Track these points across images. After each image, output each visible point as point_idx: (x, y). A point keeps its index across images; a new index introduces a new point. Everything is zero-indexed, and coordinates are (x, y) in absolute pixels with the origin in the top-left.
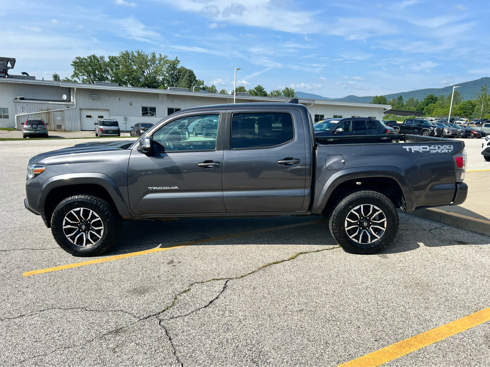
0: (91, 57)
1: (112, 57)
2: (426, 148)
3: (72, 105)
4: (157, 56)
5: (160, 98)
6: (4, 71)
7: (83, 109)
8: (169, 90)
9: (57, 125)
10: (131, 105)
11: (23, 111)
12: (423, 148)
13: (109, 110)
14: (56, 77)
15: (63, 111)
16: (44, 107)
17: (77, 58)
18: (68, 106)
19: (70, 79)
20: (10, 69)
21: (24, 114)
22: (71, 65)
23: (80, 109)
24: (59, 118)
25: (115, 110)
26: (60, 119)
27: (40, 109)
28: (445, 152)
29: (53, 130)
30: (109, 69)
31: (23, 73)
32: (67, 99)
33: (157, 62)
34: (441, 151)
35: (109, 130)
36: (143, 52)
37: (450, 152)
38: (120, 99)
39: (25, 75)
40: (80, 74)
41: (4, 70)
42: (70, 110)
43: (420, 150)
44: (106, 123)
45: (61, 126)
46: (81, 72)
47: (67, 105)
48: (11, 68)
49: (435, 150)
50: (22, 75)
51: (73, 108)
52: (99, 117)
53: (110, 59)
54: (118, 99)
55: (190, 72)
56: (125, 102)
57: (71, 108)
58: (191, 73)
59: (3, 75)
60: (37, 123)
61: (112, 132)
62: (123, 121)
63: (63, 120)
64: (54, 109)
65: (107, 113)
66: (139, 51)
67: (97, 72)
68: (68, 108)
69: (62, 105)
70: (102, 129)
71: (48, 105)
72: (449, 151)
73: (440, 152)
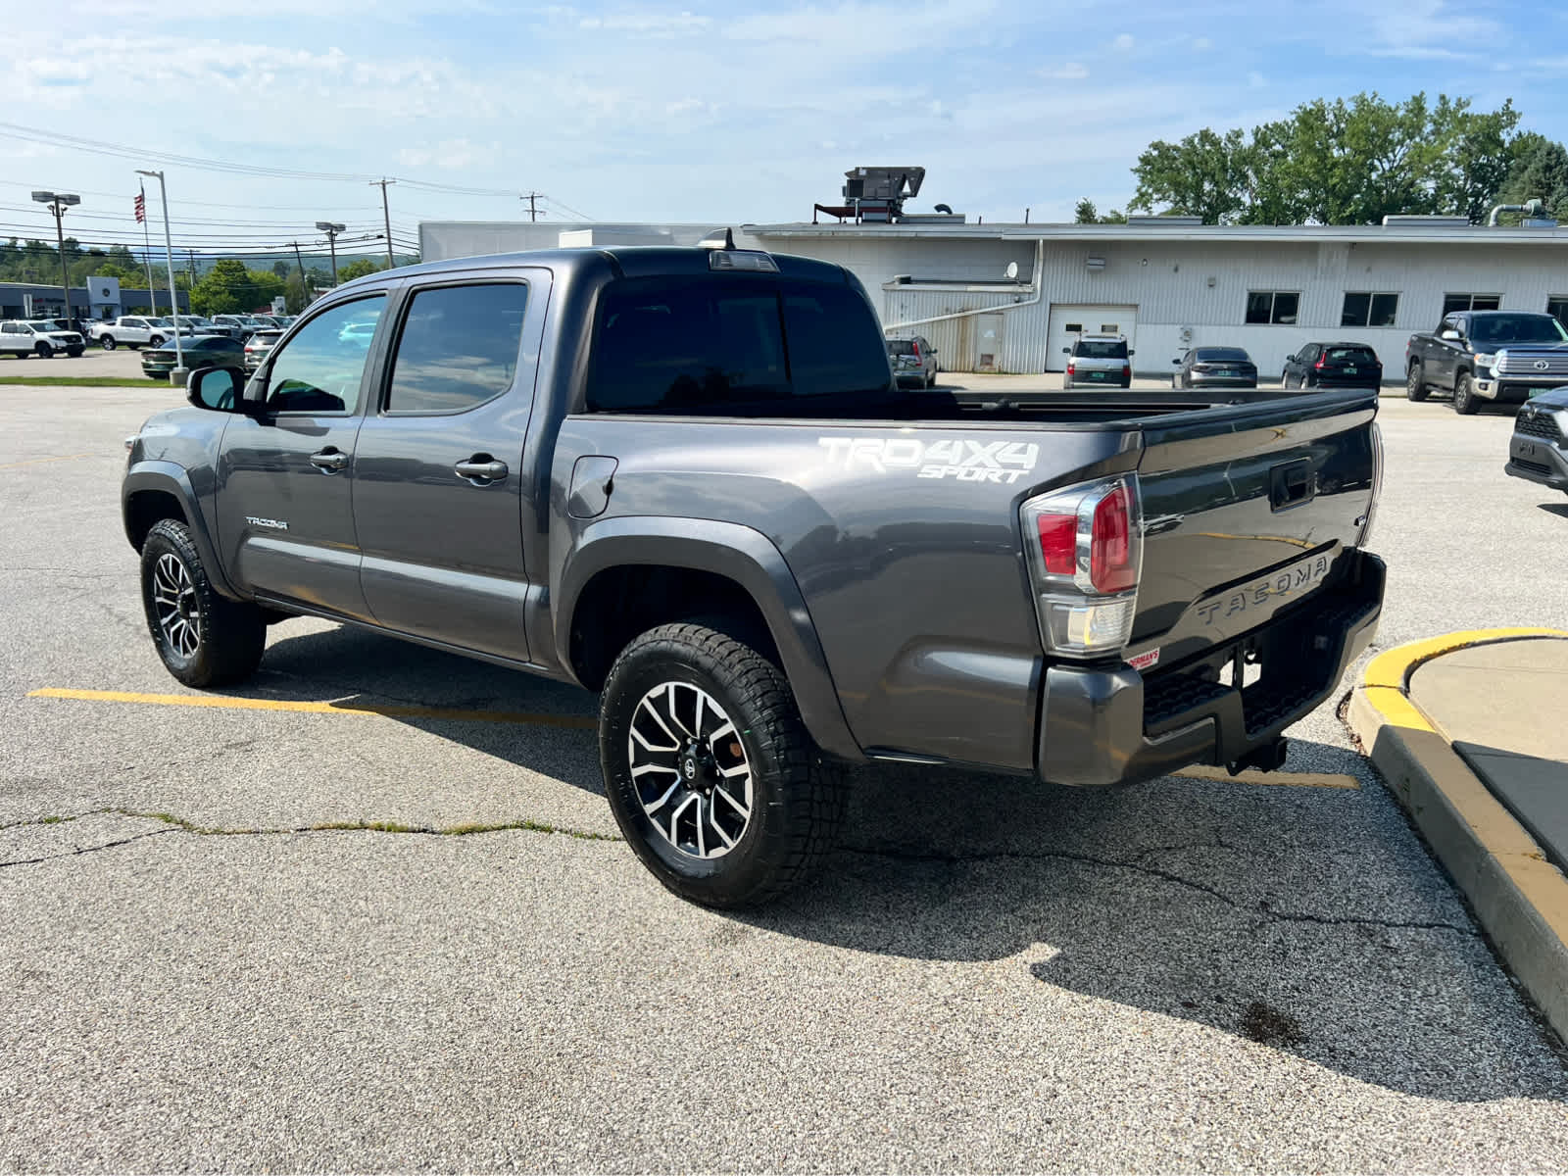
0: (1192, 142)
1: (1266, 127)
2: (908, 453)
3: (1029, 293)
4: (1431, 107)
5: (1322, 260)
6: (889, 204)
7: (1060, 305)
8: (1387, 225)
9: (982, 356)
10: (1211, 286)
11: (902, 315)
12: (898, 453)
13: (1136, 306)
14: (1086, 214)
15: (1004, 312)
16: (956, 302)
17: (1155, 146)
18: (1017, 298)
19: (1124, 213)
20: (909, 199)
21: (903, 324)
22: (1132, 170)
23: (1051, 305)
24: (990, 334)
25: (1155, 305)
26: (993, 336)
27: (945, 306)
28: (987, 480)
29: (970, 369)
30: (1250, 172)
31: (939, 208)
32: (1017, 275)
33: (1429, 128)
34: (970, 474)
35: (1095, 372)
36: (1376, 99)
37: (1011, 480)
38: (1176, 270)
39: (944, 213)
40: (1155, 196)
41: (889, 201)
42: (1021, 309)
43: (880, 459)
44: (1093, 349)
45: (991, 357)
46: (1157, 191)
47: (1016, 294)
48: (911, 196)
49: (946, 463)
50: (936, 213)
51: (1033, 302)
52: (1071, 328)
53: (1256, 138)
54: (1172, 268)
55: (1549, 154)
56: (1192, 276)
57: (1028, 302)
58: (1554, 155)
59: (884, 216)
60: (899, 347)
61: (1102, 376)
62: (1180, 342)
63: (1000, 339)
64: (981, 308)
65: (1130, 315)
66: (1366, 97)
67: (1207, 186)
68: (1017, 302)
69: (1001, 296)
70: (1073, 366)
71: (967, 295)
72: (1005, 477)
73: (961, 477)
